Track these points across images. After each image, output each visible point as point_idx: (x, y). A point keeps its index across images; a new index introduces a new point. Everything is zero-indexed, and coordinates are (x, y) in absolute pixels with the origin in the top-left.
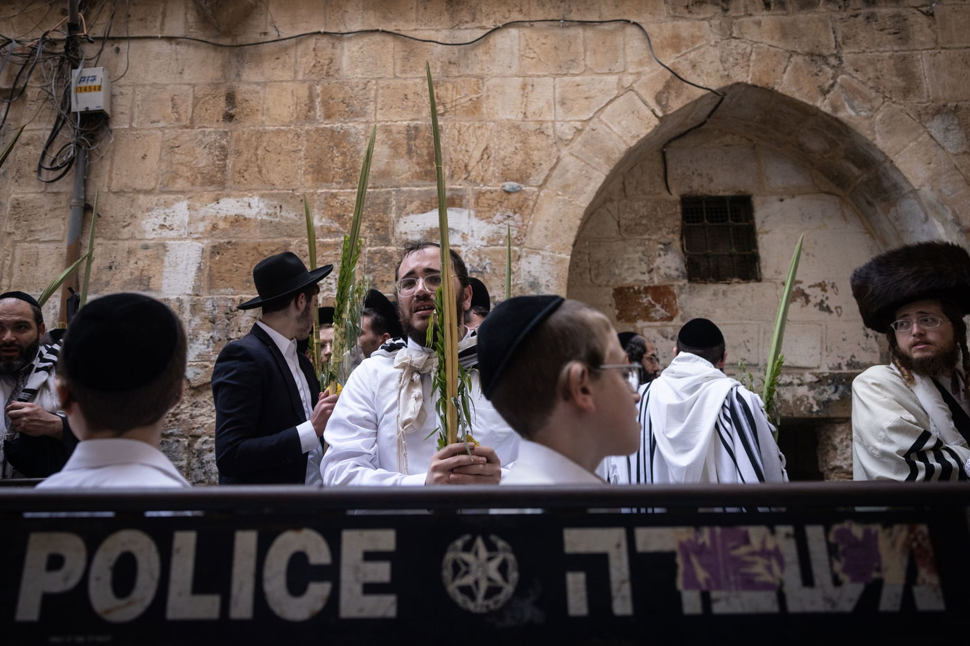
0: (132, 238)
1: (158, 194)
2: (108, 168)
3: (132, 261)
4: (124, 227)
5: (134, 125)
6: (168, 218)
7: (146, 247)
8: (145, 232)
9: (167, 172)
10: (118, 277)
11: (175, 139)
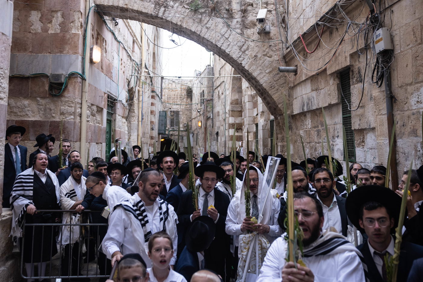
0: (408, 110)
1: (414, 85)
2: (396, 75)
3: (410, 122)
4: (405, 104)
5: (402, 50)
6: (419, 97)
7: (413, 114)
8: (412, 106)
9: (416, 72)
10: (406, 130)
11: (416, 52)
